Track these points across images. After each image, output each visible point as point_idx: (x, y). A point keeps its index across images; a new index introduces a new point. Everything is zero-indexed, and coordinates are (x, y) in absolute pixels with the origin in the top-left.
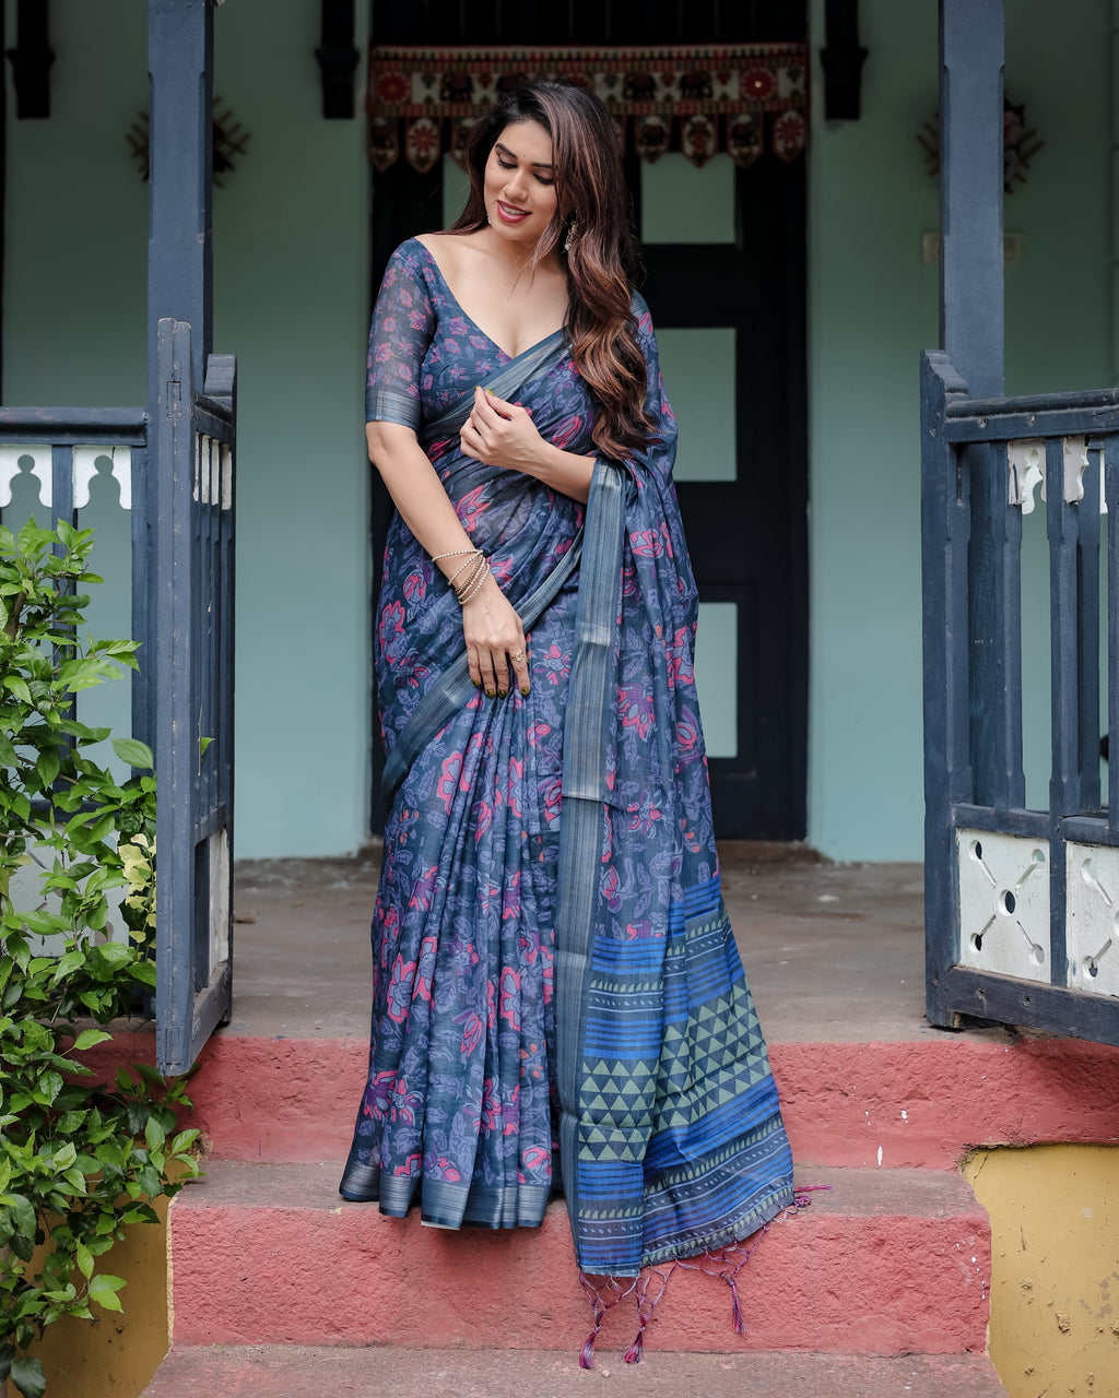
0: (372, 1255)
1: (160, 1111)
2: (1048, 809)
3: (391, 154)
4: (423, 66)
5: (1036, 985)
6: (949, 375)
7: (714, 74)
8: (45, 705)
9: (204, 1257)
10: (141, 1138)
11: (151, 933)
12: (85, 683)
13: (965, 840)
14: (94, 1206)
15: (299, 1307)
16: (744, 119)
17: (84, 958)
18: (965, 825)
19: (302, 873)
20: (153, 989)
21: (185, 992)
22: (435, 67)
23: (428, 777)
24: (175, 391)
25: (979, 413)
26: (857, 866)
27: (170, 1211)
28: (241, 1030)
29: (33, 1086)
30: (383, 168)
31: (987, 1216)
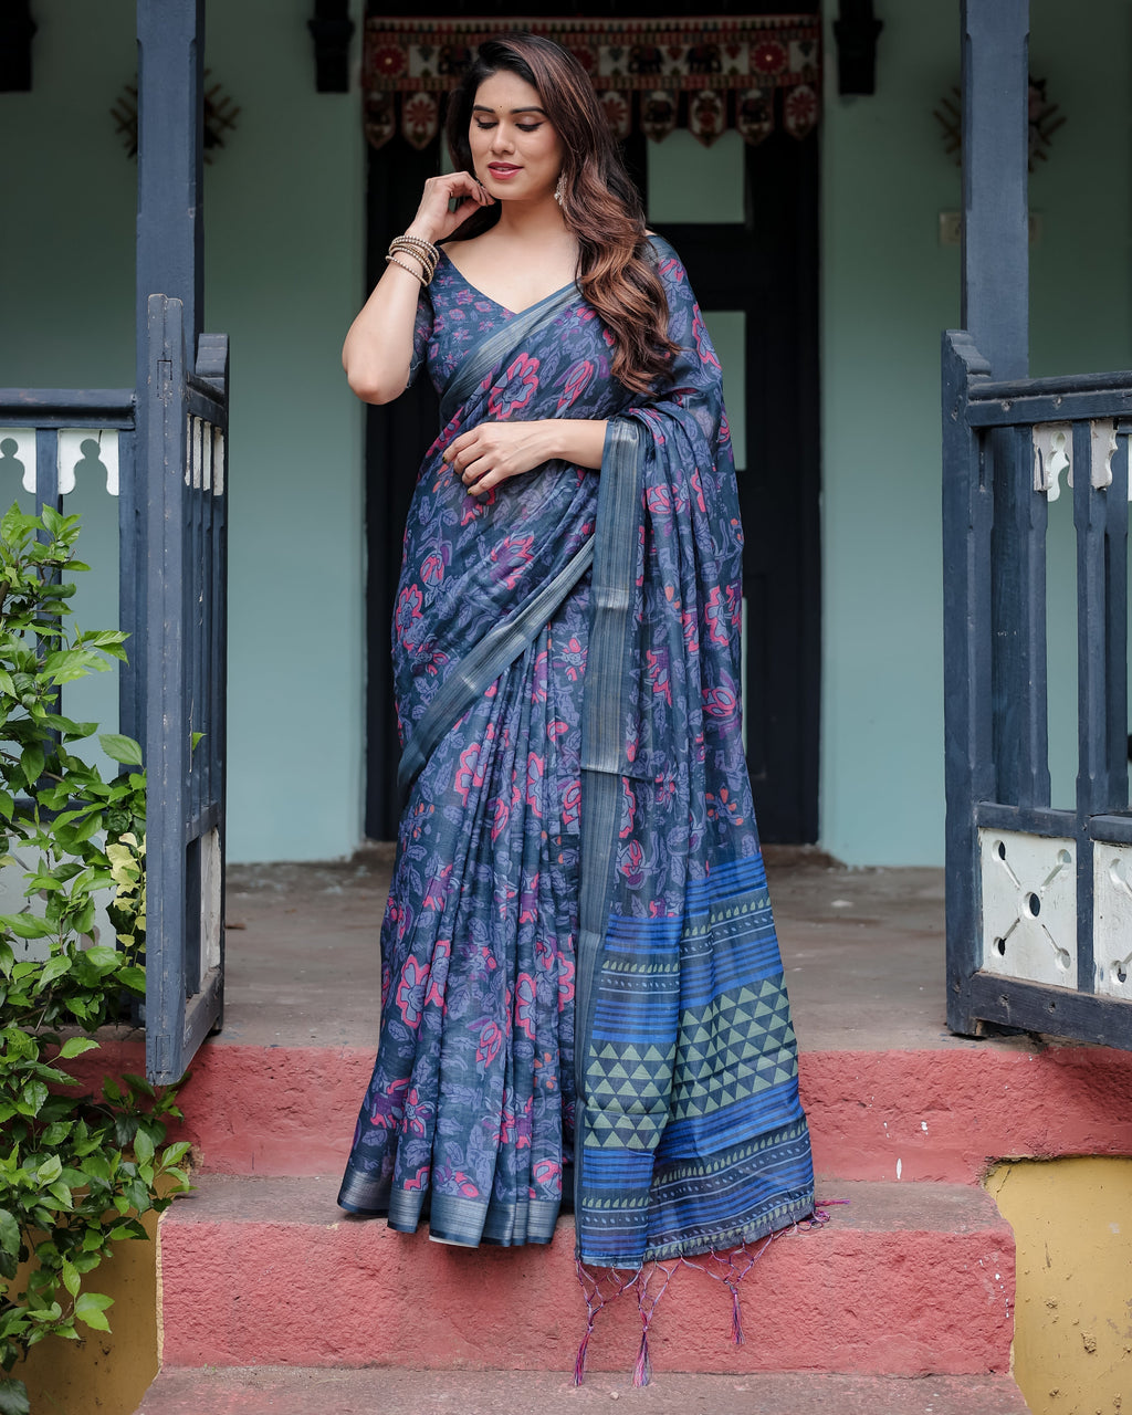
0: (370, 1272)
1: (149, 1122)
2: (1075, 808)
3: (387, 130)
4: (421, 38)
5: (1062, 990)
6: (971, 356)
7: (723, 47)
8: (29, 698)
9: (195, 1275)
10: (129, 1151)
11: (140, 937)
12: (71, 674)
13: (988, 841)
14: (80, 1222)
15: (295, 1327)
16: (754, 94)
17: (70, 963)
18: (988, 824)
19: (294, 878)
20: (143, 996)
21: (176, 998)
22: (433, 39)
23: (446, 768)
24: (166, 371)
25: (1002, 396)
26: (871, 870)
27: (160, 1227)
28: (233, 1038)
29: (17, 1096)
30: (378, 145)
31: (1011, 1231)
